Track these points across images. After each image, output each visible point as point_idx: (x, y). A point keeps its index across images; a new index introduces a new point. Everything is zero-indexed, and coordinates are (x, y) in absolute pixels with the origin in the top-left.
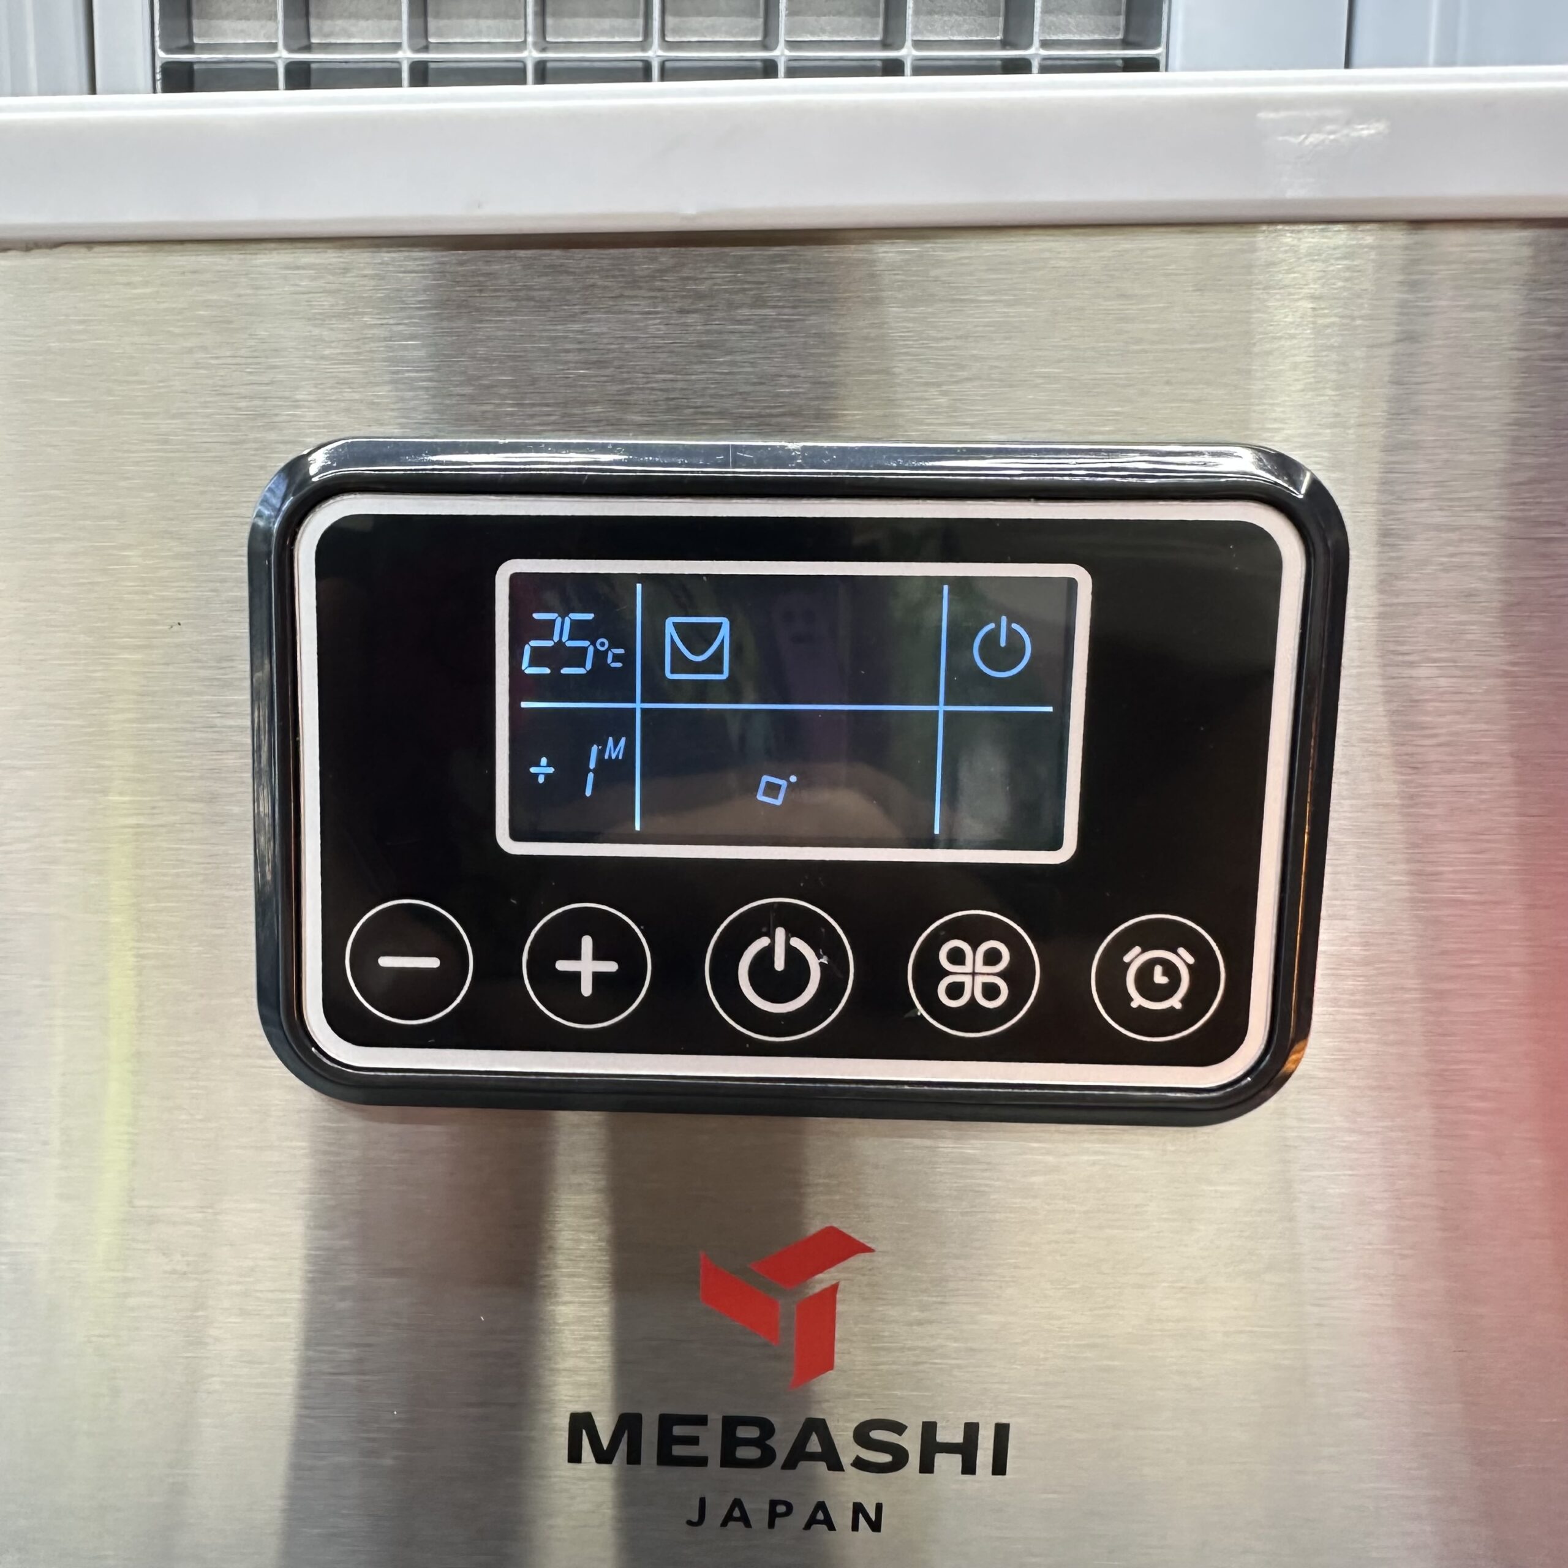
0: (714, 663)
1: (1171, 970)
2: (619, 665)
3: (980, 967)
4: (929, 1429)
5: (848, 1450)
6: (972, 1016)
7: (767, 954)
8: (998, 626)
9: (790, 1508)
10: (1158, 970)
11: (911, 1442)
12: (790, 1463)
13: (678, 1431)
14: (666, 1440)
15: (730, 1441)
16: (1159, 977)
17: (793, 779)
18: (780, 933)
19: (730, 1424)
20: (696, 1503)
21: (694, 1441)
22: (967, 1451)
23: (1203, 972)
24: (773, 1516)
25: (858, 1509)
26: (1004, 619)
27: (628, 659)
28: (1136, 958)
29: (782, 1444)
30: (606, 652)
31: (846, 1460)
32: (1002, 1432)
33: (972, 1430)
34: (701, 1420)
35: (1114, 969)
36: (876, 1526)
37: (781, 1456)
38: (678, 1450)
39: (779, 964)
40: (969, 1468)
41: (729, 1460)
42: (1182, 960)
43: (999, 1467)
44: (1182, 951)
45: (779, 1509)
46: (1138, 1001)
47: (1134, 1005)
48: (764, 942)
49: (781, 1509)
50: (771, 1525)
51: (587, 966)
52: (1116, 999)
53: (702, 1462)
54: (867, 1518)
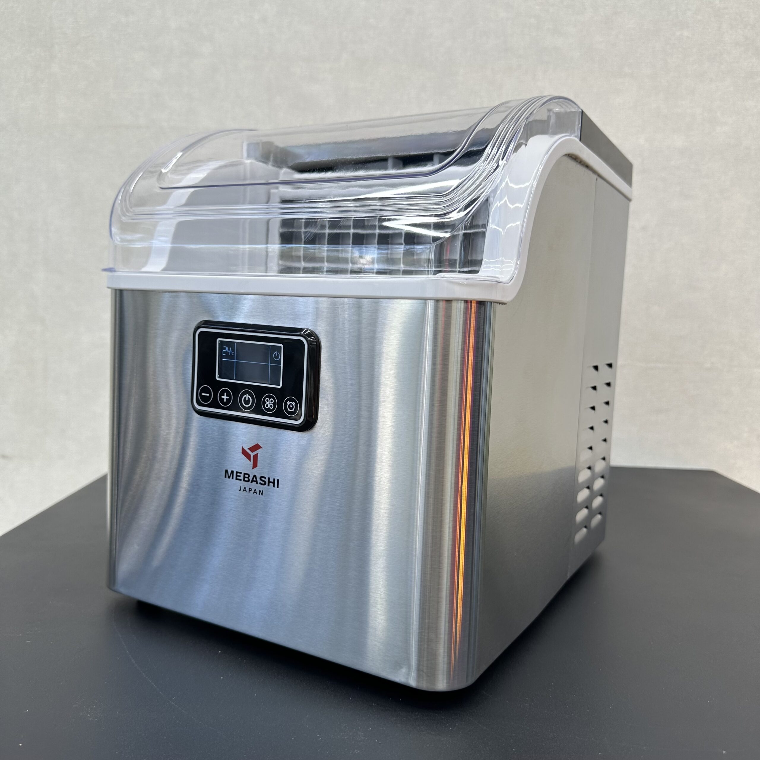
1: (292, 405)
3: (269, 402)
4: (269, 479)
5: (259, 481)
6: (269, 410)
7: (245, 398)
8: (276, 353)
10: (291, 405)
11: (267, 480)
12: (252, 482)
13: (238, 474)
14: (237, 476)
15: (244, 477)
18: (247, 395)
19: (245, 474)
20: (240, 487)
21: (240, 476)
22: (274, 483)
23: (296, 406)
24: (249, 491)
25: (260, 491)
26: (277, 352)
27: (234, 354)
28: (288, 403)
29: (251, 478)
31: (259, 482)
32: (278, 480)
33: (274, 479)
34: (241, 473)
35: (286, 404)
36: (262, 494)
37: (251, 480)
38: (238, 478)
39: (247, 400)
40: (274, 486)
41: (244, 480)
42: (294, 404)
43: (278, 487)
44: (294, 402)
45: (250, 490)
47: (288, 410)
48: (245, 396)
49: (250, 489)
50: (249, 492)
51: (225, 397)
52: (286, 409)
53: (240, 480)
54: (261, 493)
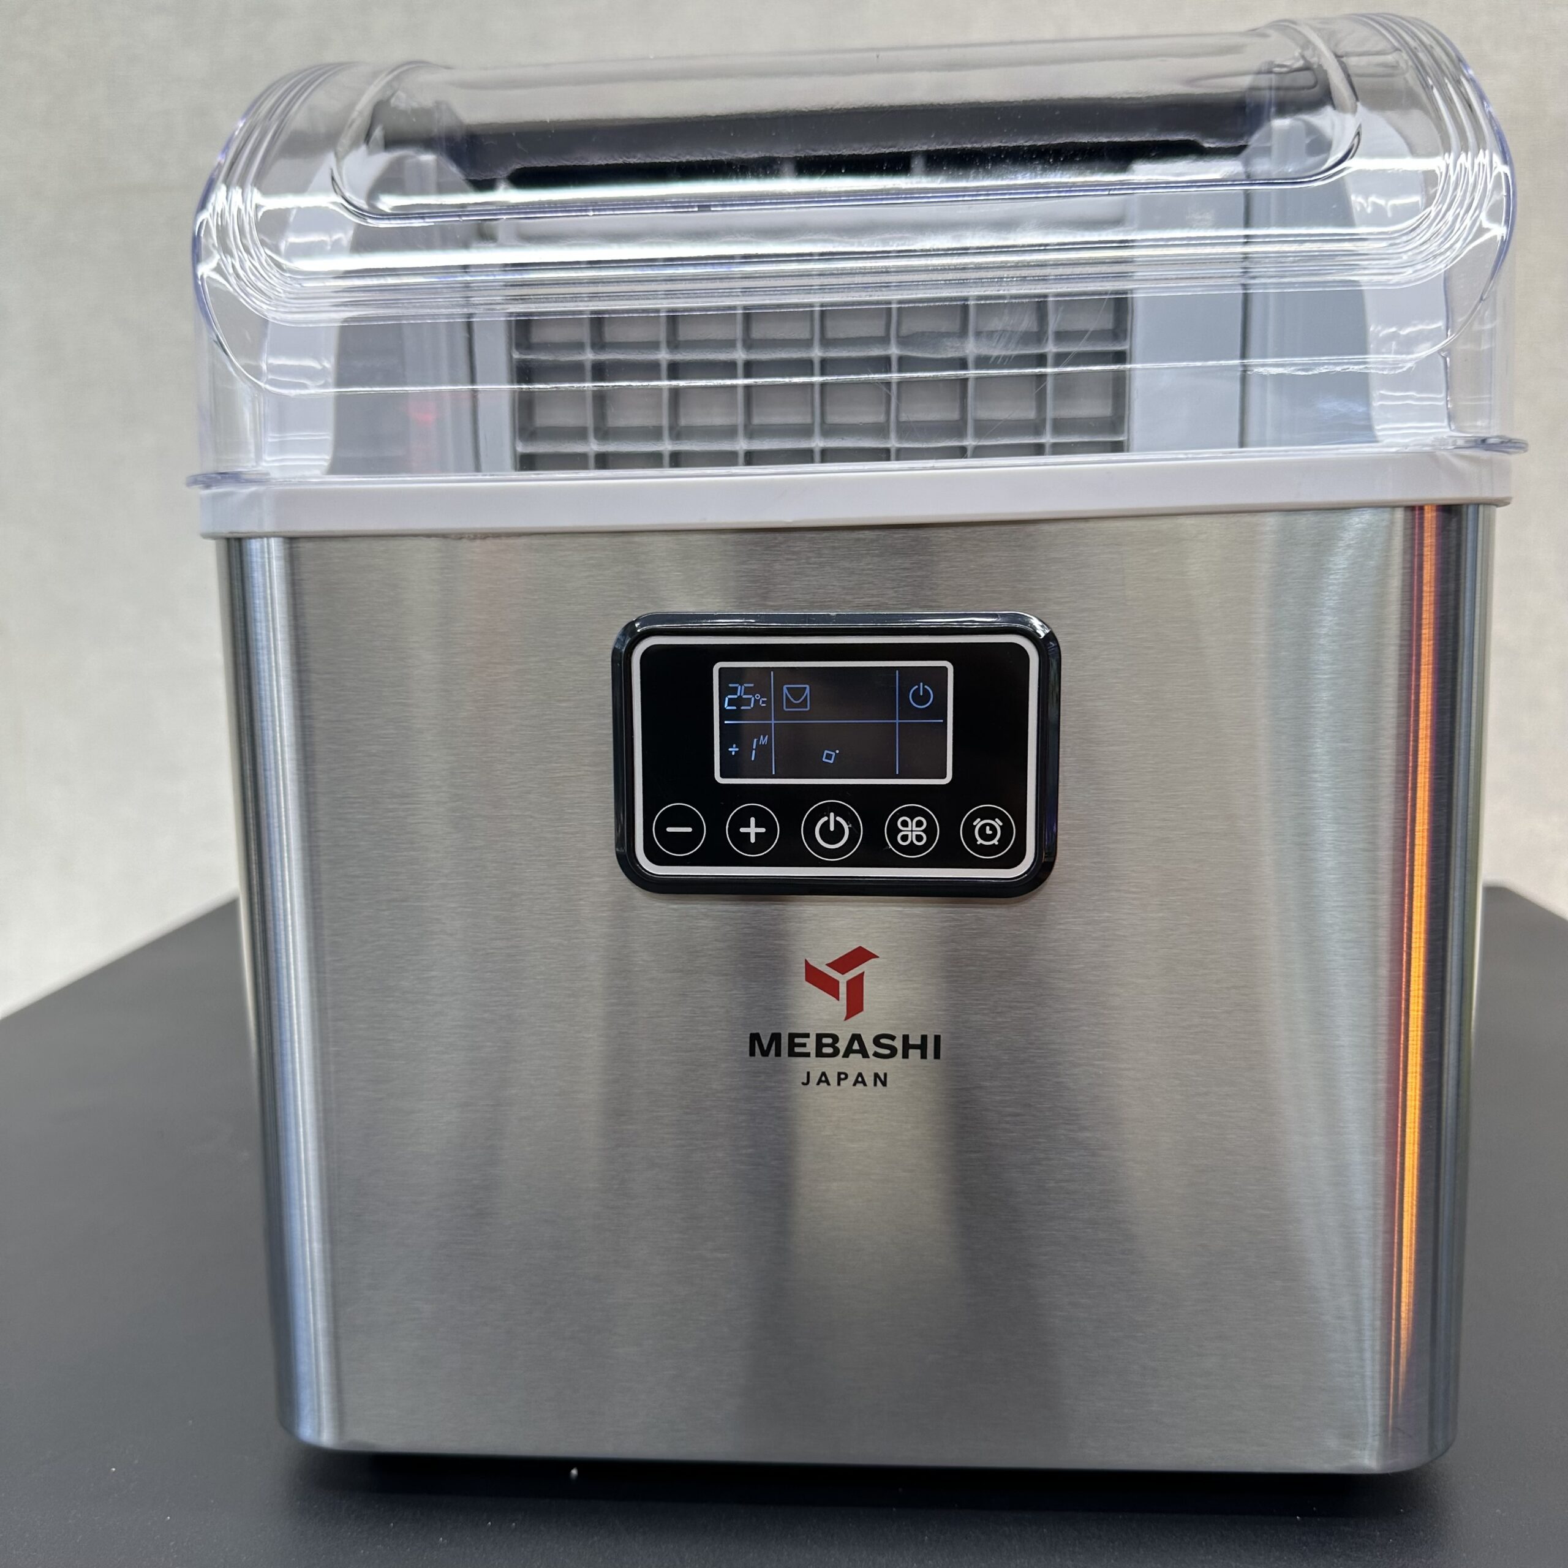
0: (804, 704)
1: (993, 828)
2: (764, 705)
3: (914, 828)
4: (906, 1038)
5: (871, 1048)
6: (912, 849)
7: (827, 823)
8: (919, 688)
9: (846, 1076)
10: (988, 828)
11: (898, 1044)
12: (846, 1055)
13: (797, 1040)
14: (792, 1045)
15: (820, 1045)
16: (988, 831)
17: (837, 752)
18: (832, 815)
19: (819, 1037)
20: (806, 1075)
21: (804, 1045)
22: (922, 1047)
23: (1006, 828)
24: (839, 1080)
25: (876, 1076)
26: (921, 684)
27: (768, 702)
28: (978, 823)
29: (842, 1045)
30: (759, 700)
31: (870, 1053)
32: (937, 1038)
33: (924, 1038)
34: (807, 1036)
35: (969, 828)
36: (884, 1084)
37: (842, 1053)
38: (797, 1050)
39: (832, 828)
40: (924, 1056)
41: (819, 1054)
42: (998, 823)
43: (937, 1056)
44: (997, 820)
45: (841, 1077)
46: (980, 841)
47: (978, 843)
48: (826, 819)
49: (843, 1076)
50: (839, 1084)
51: (753, 830)
52: (971, 841)
53: (808, 1055)
54: (881, 1080)
